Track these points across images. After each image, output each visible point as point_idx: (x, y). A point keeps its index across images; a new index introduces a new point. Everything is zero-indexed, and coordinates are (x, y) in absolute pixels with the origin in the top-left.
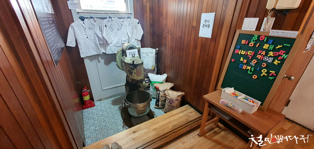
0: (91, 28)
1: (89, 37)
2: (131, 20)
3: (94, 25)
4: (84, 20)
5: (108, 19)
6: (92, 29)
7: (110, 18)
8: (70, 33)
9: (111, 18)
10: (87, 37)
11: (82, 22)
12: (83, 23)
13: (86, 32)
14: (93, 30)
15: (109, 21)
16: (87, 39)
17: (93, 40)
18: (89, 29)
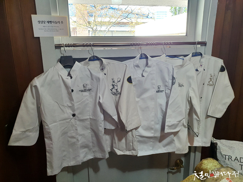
0: (89, 87)
1: (80, 113)
2: (203, 60)
3: (98, 79)
4: (71, 67)
5: (137, 61)
6: (89, 90)
7: (144, 57)
8: (26, 107)
9: (147, 58)
10: (74, 115)
11: (64, 72)
12: (69, 74)
13: (71, 99)
14: (93, 94)
15: (138, 66)
16: (73, 121)
17: (88, 122)
18: (82, 91)
